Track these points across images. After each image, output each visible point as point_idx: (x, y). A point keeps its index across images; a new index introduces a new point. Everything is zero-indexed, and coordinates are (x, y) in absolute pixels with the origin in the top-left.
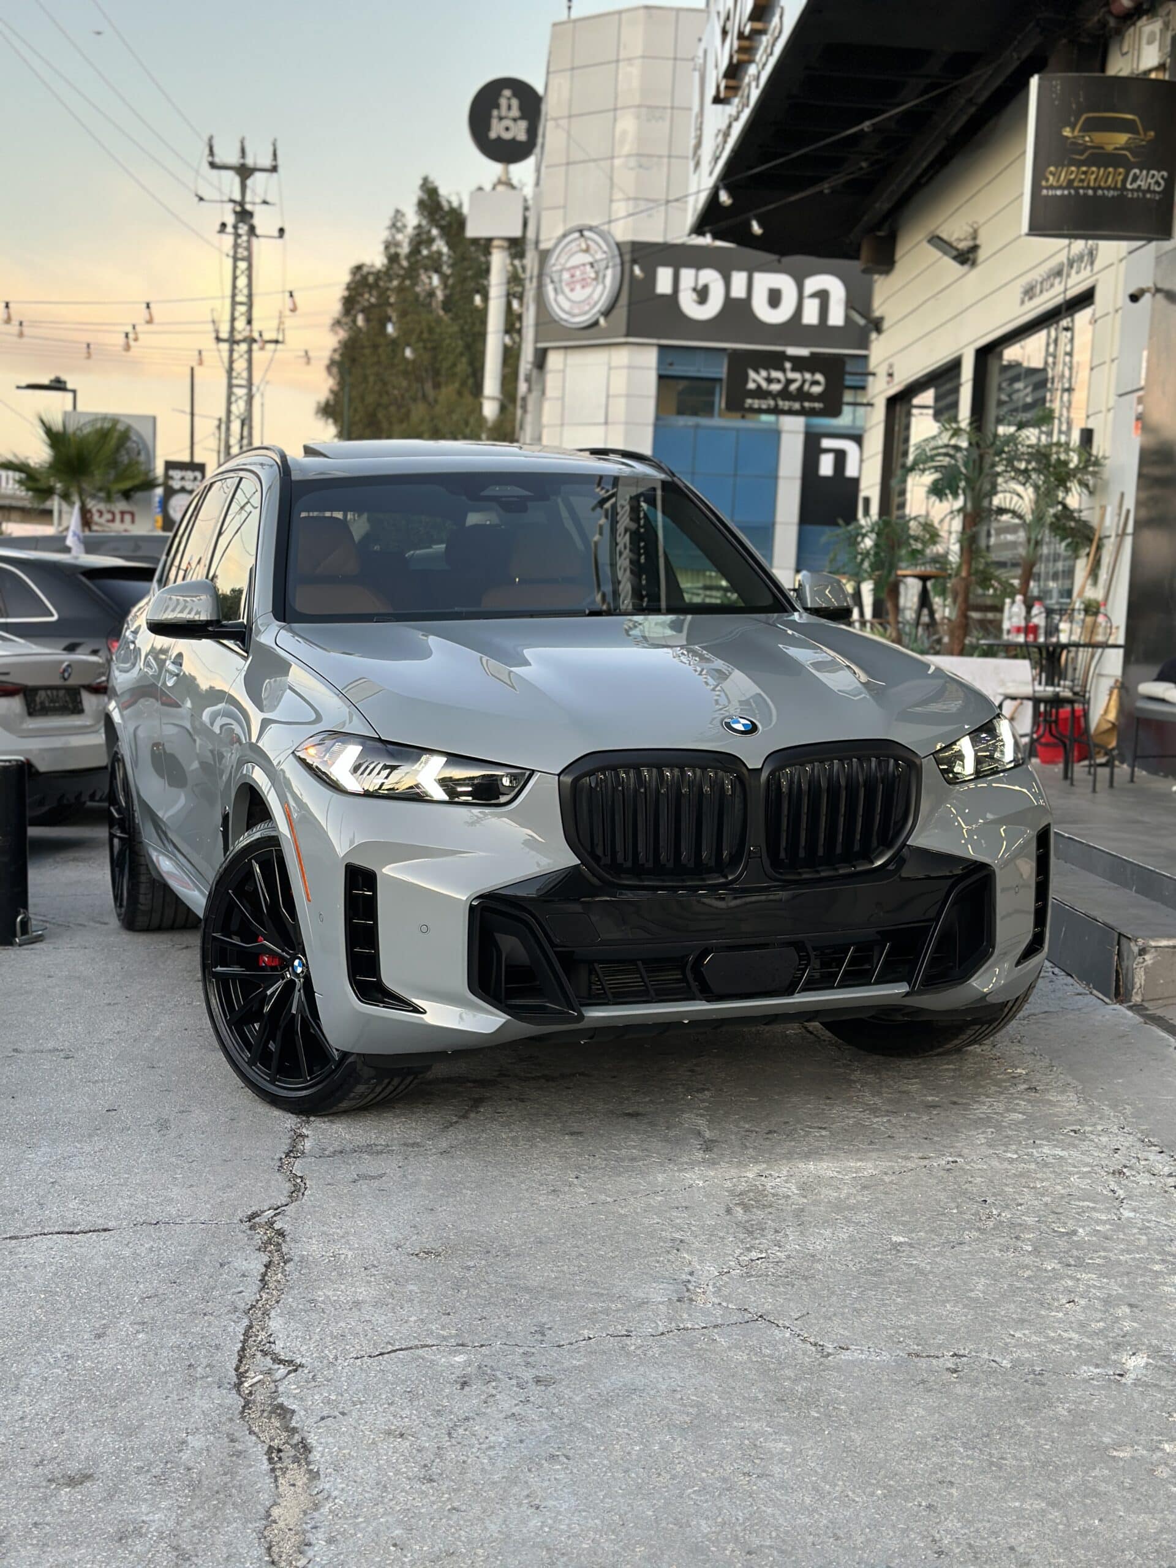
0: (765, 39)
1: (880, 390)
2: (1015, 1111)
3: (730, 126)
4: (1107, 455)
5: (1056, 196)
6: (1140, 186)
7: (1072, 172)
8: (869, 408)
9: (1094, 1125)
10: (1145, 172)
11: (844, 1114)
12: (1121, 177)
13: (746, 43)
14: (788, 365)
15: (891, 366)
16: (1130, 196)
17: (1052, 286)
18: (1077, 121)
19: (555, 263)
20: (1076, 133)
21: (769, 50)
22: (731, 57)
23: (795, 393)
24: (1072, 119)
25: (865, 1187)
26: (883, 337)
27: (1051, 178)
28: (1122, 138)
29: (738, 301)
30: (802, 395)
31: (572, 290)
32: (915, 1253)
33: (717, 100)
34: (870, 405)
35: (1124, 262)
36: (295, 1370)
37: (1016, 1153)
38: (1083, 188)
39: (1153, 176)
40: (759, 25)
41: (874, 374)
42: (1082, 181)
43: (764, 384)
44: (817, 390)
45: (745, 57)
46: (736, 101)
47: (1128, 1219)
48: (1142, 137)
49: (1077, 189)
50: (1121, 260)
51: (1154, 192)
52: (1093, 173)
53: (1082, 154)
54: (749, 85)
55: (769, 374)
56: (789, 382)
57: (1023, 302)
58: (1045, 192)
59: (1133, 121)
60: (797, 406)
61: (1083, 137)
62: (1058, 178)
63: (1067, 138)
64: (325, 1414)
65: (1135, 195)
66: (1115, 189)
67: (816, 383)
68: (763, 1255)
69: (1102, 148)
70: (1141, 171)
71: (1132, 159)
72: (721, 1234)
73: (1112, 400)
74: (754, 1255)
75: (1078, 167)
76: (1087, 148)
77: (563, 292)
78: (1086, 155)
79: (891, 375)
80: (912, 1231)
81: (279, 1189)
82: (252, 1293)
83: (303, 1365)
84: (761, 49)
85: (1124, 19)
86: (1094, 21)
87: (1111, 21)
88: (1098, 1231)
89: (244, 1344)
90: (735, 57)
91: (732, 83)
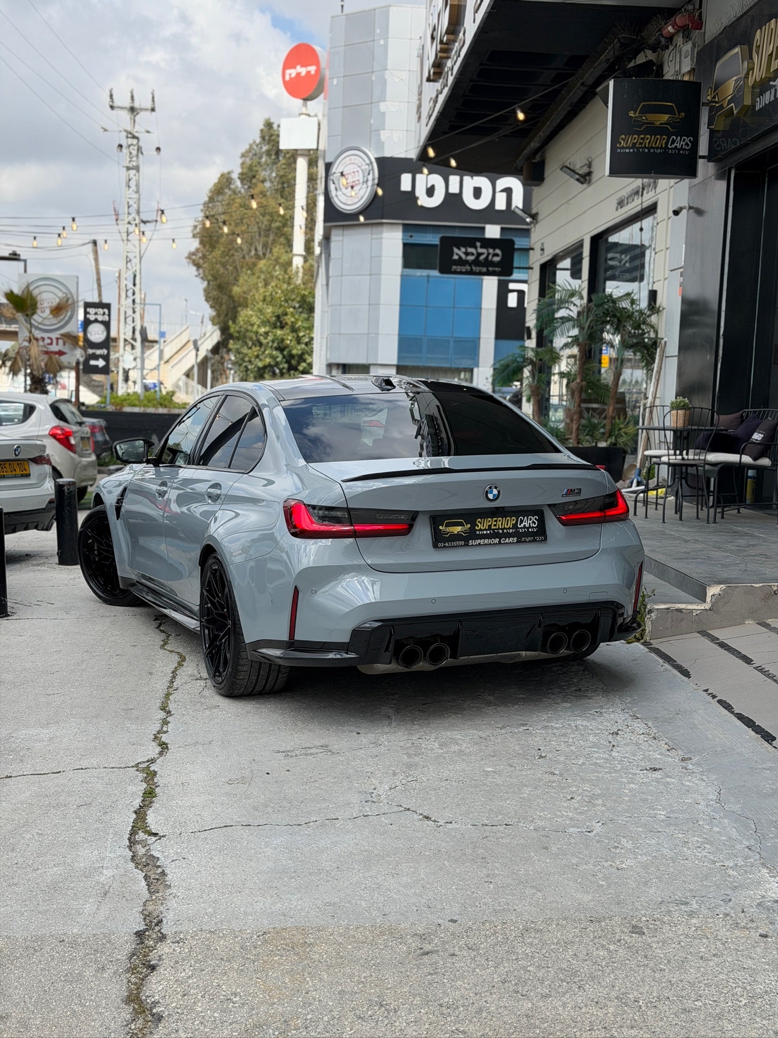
0: (456, 46)
1: (536, 259)
3: (437, 97)
4: (665, 306)
5: (625, 153)
6: (676, 146)
7: (635, 138)
8: (530, 271)
9: (608, 709)
10: (679, 138)
12: (664, 142)
13: (445, 46)
14: (478, 244)
15: (543, 244)
16: (670, 152)
17: (633, 200)
18: (638, 106)
19: (336, 171)
20: (637, 115)
21: (458, 53)
22: (436, 55)
23: (483, 261)
24: (635, 106)
26: (537, 226)
27: (622, 142)
28: (665, 117)
29: (454, 195)
30: (487, 263)
32: (496, 776)
33: (429, 80)
34: (532, 268)
35: (673, 188)
36: (160, 839)
37: (562, 724)
38: (641, 148)
39: (684, 140)
40: (452, 37)
41: (533, 249)
42: (641, 143)
43: (463, 256)
44: (497, 259)
45: (445, 55)
46: (441, 80)
47: (613, 757)
48: (677, 116)
49: (638, 149)
50: (671, 187)
51: (685, 149)
53: (641, 127)
54: (448, 72)
55: (466, 250)
56: (479, 254)
57: (617, 209)
58: (619, 150)
59: (672, 107)
60: (484, 270)
61: (642, 117)
62: (627, 142)
63: (632, 117)
64: (175, 858)
65: (674, 152)
66: (661, 148)
67: (496, 255)
68: (415, 779)
69: (653, 124)
70: (677, 137)
71: (671, 130)
72: (394, 769)
73: (667, 272)
74: (410, 779)
75: (639, 135)
76: (644, 123)
77: (340, 189)
78: (644, 127)
79: (542, 250)
80: (496, 765)
81: (153, 750)
82: (137, 802)
83: (164, 836)
84: (454, 52)
85: (670, 38)
86: (652, 40)
87: (663, 40)
88: (596, 763)
89: (133, 827)
90: (439, 54)
91: (437, 70)
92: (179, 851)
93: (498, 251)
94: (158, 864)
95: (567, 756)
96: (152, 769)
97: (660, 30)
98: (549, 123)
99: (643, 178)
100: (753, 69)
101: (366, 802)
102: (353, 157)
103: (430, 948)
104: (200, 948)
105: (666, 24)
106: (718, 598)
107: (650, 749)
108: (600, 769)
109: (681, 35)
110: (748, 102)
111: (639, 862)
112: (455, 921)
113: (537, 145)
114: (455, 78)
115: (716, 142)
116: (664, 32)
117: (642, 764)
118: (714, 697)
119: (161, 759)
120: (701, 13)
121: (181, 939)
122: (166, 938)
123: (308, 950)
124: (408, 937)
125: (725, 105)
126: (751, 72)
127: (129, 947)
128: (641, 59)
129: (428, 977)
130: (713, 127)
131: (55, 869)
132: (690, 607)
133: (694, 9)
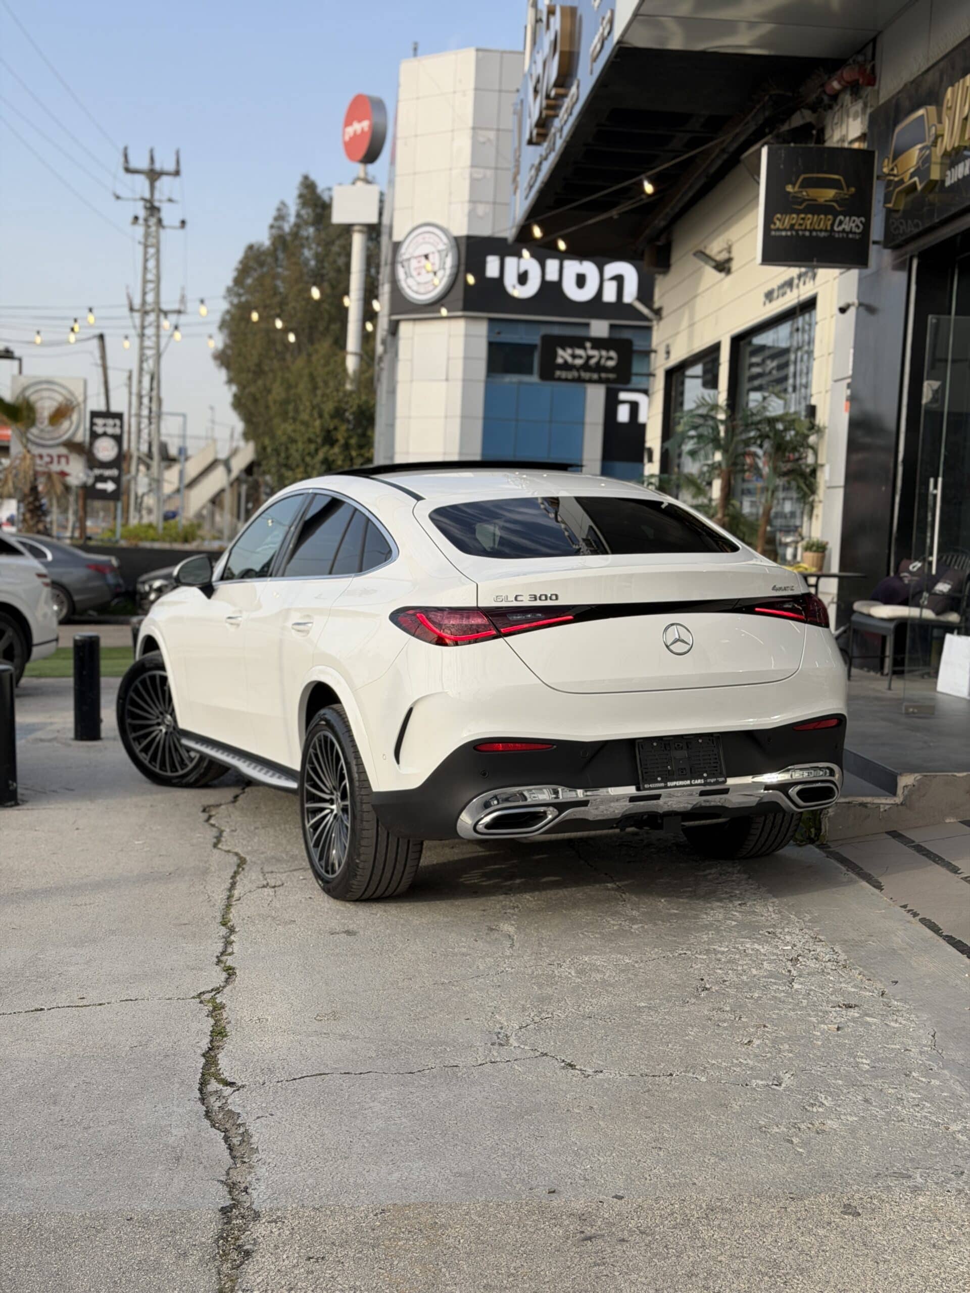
0: (567, 102)
1: (660, 365)
2: (730, 919)
3: (540, 163)
4: (827, 424)
5: (781, 236)
6: (844, 229)
7: (793, 218)
8: (651, 379)
9: (783, 928)
10: (847, 218)
11: (613, 923)
12: (829, 223)
13: (552, 102)
14: (588, 345)
15: (668, 346)
16: (837, 235)
17: (786, 293)
18: (797, 179)
19: (405, 252)
21: (569, 111)
22: (541, 113)
23: (594, 366)
24: (794, 179)
25: (623, 971)
26: (662, 323)
27: (778, 223)
28: (830, 193)
29: (552, 283)
30: (599, 368)
31: (419, 274)
32: (652, 1013)
33: (530, 142)
35: (837, 280)
36: (238, 1090)
37: (727, 947)
39: (854, 221)
40: (561, 91)
41: (655, 352)
42: (801, 225)
43: (570, 360)
44: (611, 363)
45: (551, 113)
46: (545, 145)
47: (796, 991)
48: (845, 191)
49: (797, 231)
50: (835, 279)
51: (855, 233)
52: (809, 219)
53: (800, 205)
54: (555, 135)
55: (573, 352)
56: (589, 358)
57: (765, 304)
58: (773, 233)
59: (839, 180)
60: (595, 376)
61: (801, 192)
63: (789, 193)
64: (260, 1115)
65: (841, 235)
66: (826, 231)
67: (610, 357)
68: (550, 1016)
69: (816, 200)
70: (845, 217)
71: (838, 209)
72: (523, 1003)
73: (830, 382)
74: (544, 1015)
75: (798, 214)
76: (805, 200)
77: (412, 276)
78: (804, 204)
79: (668, 353)
80: (650, 999)
81: (218, 977)
82: (205, 1044)
83: (243, 1086)
84: (564, 109)
85: (835, 97)
86: (813, 97)
87: (826, 98)
88: (776, 997)
89: (203, 1075)
90: (544, 113)
91: (542, 131)
92: (264, 1105)
93: (613, 354)
94: (239, 1122)
95: (737, 988)
96: (218, 1001)
97: (823, 85)
98: (678, 197)
99: (800, 266)
100: (942, 136)
101: (493, 1044)
102: (427, 235)
103: (593, 1231)
104: (304, 1230)
105: (830, 78)
106: (912, 790)
107: (841, 980)
108: (781, 1006)
109: (849, 92)
110: (935, 175)
111: (844, 1125)
112: (621, 1198)
113: (663, 224)
114: (565, 141)
115: (893, 223)
116: (828, 91)
117: (833, 998)
118: (915, 915)
119: (229, 988)
120: (873, 67)
121: (278, 1217)
122: (259, 1216)
123: (439, 1233)
124: (564, 1217)
125: (906, 179)
126: (940, 140)
127: (214, 1228)
128: (797, 120)
129: (596, 1268)
130: (890, 205)
131: (111, 1127)
132: (877, 801)
133: (865, 61)
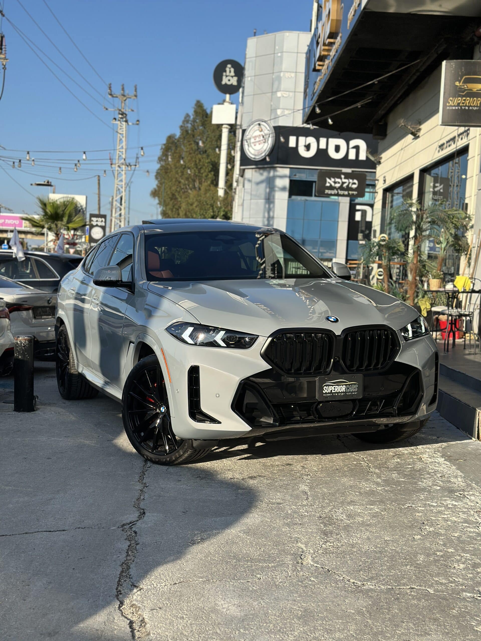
0: (334, 46)
1: (380, 187)
2: (436, 485)
4: (474, 214)
5: (453, 109)
7: (459, 100)
9: (469, 492)
11: (366, 486)
12: (479, 102)
13: (326, 48)
14: (343, 176)
15: (384, 177)
17: (451, 145)
18: (461, 79)
19: (248, 135)
20: (461, 84)
21: (336, 51)
22: (320, 53)
23: (345, 187)
26: (381, 165)
27: (451, 102)
28: (480, 86)
29: (323, 150)
30: (348, 189)
31: (255, 145)
33: (314, 70)
34: (376, 192)
36: (140, 590)
38: (464, 106)
40: (332, 40)
41: (378, 180)
42: (463, 103)
43: (333, 184)
45: (326, 53)
49: (461, 107)
50: (479, 135)
52: (468, 100)
53: (463, 92)
55: (335, 180)
56: (343, 183)
57: (439, 151)
58: (448, 108)
60: (346, 193)
61: (464, 85)
62: (454, 102)
63: (457, 86)
64: (152, 608)
66: (477, 106)
67: (354, 184)
69: (472, 90)
72: (315, 535)
73: (476, 191)
74: (328, 544)
75: (462, 98)
76: (466, 90)
77: (251, 146)
78: (466, 92)
79: (385, 181)
81: (134, 514)
82: (122, 557)
85: (480, 38)
86: (468, 38)
89: (120, 579)
90: (323, 53)
91: (321, 63)
92: (155, 601)
93: (355, 181)
94: (140, 613)
96: (134, 529)
97: (474, 32)
99: (462, 126)
102: (259, 126)
105: (478, 27)
113: (383, 112)
116: (477, 34)
119: (140, 521)
